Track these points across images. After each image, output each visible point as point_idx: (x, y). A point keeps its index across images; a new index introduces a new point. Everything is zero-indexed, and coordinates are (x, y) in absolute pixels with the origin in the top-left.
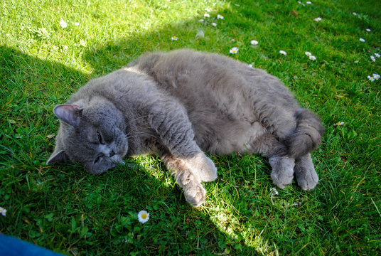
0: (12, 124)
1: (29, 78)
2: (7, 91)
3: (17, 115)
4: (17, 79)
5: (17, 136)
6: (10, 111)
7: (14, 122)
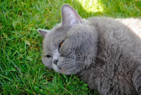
0: (27, 45)
1: (51, 7)
2: (31, 14)
3: (33, 38)
4: (42, 7)
5: (28, 58)
6: (29, 32)
7: (29, 44)
